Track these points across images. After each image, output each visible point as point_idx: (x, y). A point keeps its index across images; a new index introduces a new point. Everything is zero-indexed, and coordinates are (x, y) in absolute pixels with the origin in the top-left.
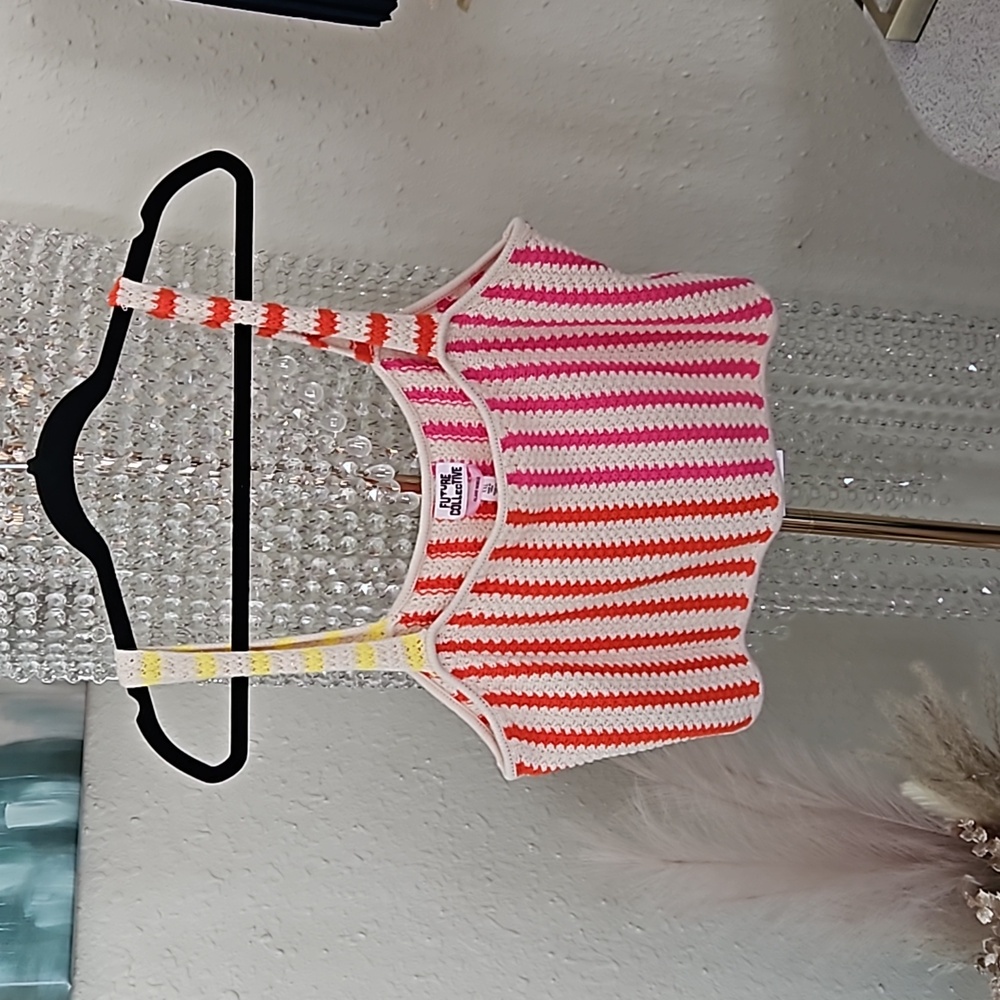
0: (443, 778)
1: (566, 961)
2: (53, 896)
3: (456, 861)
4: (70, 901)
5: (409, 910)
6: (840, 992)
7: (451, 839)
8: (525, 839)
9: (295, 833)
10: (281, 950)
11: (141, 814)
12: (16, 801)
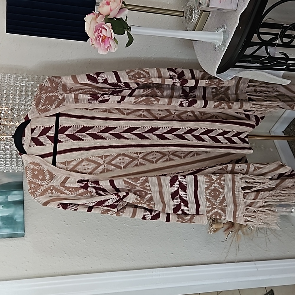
1: (127, 226)
2: (20, 215)
4: (23, 216)
5: (94, 216)
10: (68, 225)
12: (10, 195)
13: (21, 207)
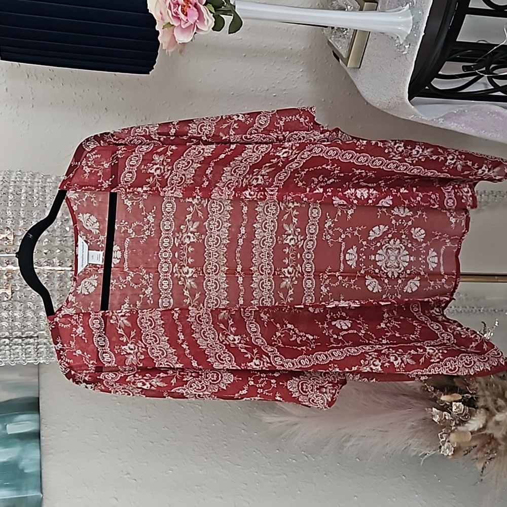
0: (201, 406)
1: (263, 475)
2: (31, 460)
3: (210, 438)
4: (39, 461)
5: (191, 460)
6: (386, 479)
7: (207, 430)
8: (240, 428)
9: (137, 433)
10: (135, 480)
11: (67, 429)
12: (11, 423)
13: (34, 444)
